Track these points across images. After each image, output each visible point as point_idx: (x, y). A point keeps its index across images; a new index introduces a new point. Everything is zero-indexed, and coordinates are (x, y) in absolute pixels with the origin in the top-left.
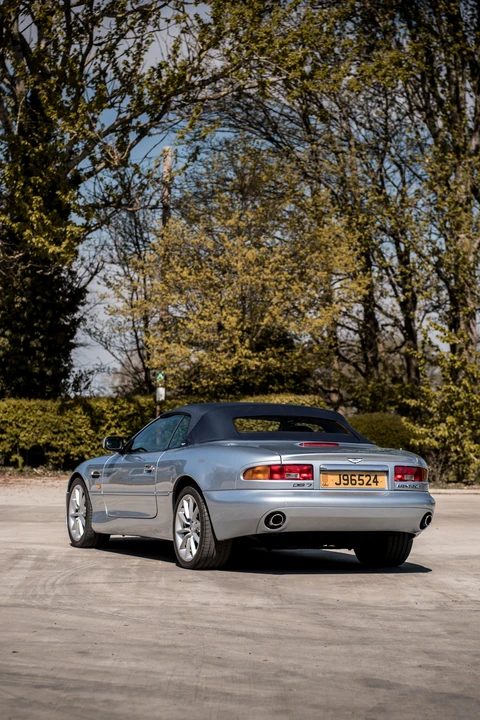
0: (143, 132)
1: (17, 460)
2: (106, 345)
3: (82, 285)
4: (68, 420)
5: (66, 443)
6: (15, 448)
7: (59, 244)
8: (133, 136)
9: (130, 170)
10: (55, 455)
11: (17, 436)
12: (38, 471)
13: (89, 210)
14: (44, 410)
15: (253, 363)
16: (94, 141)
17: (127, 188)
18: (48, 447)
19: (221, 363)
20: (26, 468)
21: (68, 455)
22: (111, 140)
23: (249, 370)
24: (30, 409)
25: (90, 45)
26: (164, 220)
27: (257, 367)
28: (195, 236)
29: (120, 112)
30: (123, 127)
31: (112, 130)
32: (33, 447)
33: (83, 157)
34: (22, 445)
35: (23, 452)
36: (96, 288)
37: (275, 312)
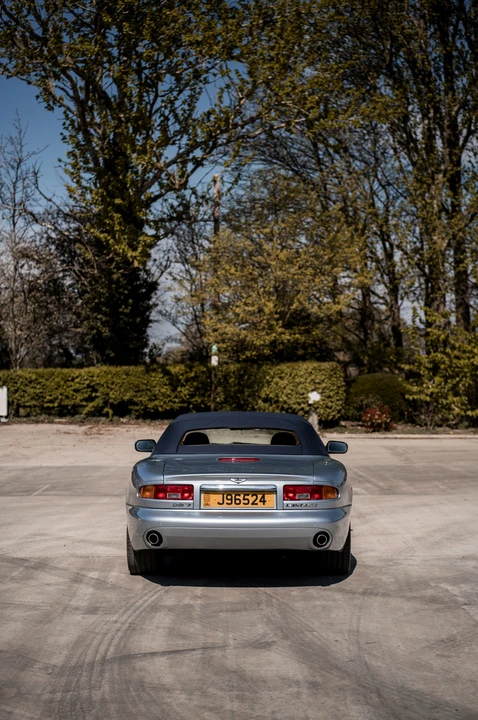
0: (198, 163)
1: (108, 412)
2: (174, 323)
3: (154, 280)
4: (145, 382)
5: (144, 399)
6: (106, 403)
7: (134, 249)
8: (190, 166)
9: (187, 193)
10: (136, 408)
11: (108, 394)
12: (124, 420)
13: (158, 223)
14: (127, 374)
15: (286, 337)
16: (161, 170)
17: (187, 206)
18: (131, 402)
19: (261, 339)
20: (116, 418)
21: (146, 408)
22: (174, 169)
23: (282, 343)
24: (117, 374)
25: (156, 96)
26: (216, 229)
27: (289, 340)
28: (240, 241)
29: (180, 148)
30: (182, 159)
31: (174, 162)
32: (119, 403)
33: (152, 183)
34: (111, 401)
35: (112, 406)
36: (165, 281)
37: (302, 299)
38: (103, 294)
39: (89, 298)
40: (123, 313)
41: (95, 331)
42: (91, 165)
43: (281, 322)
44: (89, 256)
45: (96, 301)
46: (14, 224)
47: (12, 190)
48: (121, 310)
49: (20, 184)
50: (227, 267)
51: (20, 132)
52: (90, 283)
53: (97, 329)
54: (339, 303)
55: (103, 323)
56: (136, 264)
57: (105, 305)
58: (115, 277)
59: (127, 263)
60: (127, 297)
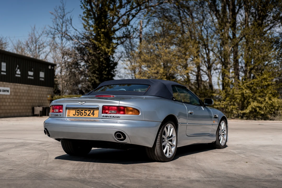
0: (134, 16)
3: (116, 62)
7: (109, 48)
8: (131, 17)
13: (119, 38)
16: (119, 18)
22: (125, 18)
26: (141, 41)
29: (127, 9)
30: (128, 14)
31: (124, 15)
33: (116, 23)
37: (174, 68)
38: (96, 66)
39: (91, 68)
40: (104, 74)
41: (93, 81)
42: (93, 16)
43: (165, 77)
44: (91, 51)
45: (94, 69)
46: (62, 40)
47: (61, 27)
48: (103, 73)
49: (64, 25)
50: (145, 55)
51: (63, 5)
52: (92, 62)
53: (94, 80)
54: (188, 70)
55: (97, 78)
56: (109, 54)
57: (98, 71)
58: (101, 60)
59: (106, 54)
60: (106, 68)
